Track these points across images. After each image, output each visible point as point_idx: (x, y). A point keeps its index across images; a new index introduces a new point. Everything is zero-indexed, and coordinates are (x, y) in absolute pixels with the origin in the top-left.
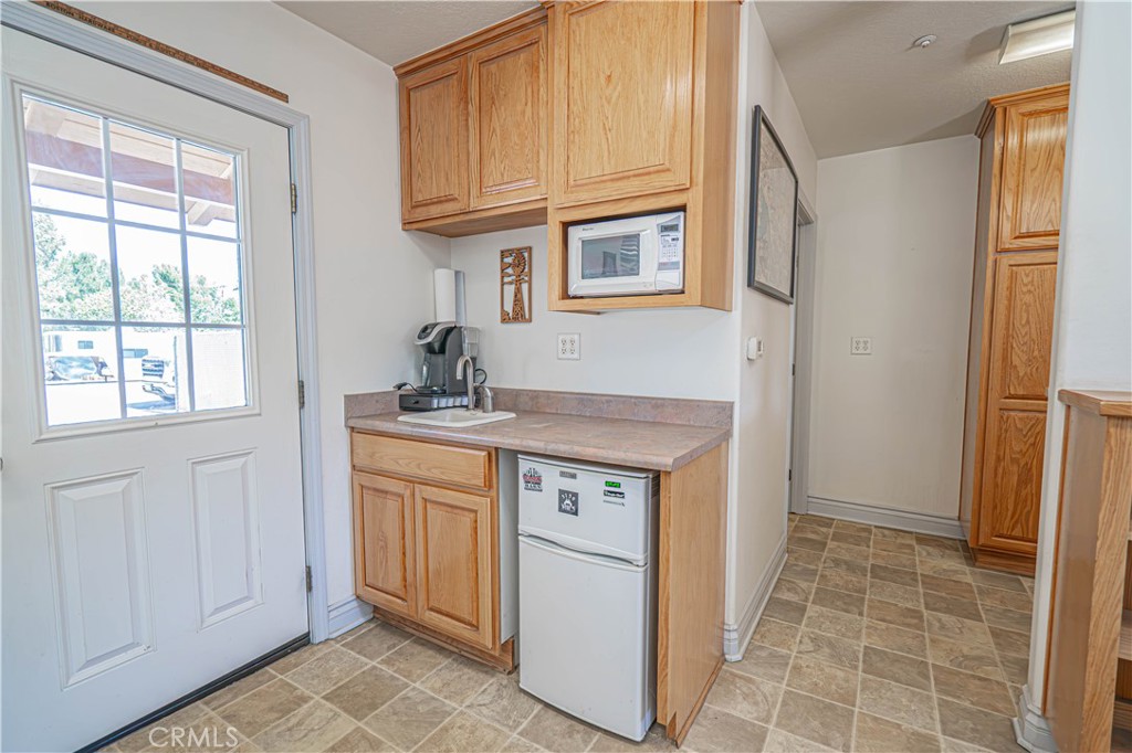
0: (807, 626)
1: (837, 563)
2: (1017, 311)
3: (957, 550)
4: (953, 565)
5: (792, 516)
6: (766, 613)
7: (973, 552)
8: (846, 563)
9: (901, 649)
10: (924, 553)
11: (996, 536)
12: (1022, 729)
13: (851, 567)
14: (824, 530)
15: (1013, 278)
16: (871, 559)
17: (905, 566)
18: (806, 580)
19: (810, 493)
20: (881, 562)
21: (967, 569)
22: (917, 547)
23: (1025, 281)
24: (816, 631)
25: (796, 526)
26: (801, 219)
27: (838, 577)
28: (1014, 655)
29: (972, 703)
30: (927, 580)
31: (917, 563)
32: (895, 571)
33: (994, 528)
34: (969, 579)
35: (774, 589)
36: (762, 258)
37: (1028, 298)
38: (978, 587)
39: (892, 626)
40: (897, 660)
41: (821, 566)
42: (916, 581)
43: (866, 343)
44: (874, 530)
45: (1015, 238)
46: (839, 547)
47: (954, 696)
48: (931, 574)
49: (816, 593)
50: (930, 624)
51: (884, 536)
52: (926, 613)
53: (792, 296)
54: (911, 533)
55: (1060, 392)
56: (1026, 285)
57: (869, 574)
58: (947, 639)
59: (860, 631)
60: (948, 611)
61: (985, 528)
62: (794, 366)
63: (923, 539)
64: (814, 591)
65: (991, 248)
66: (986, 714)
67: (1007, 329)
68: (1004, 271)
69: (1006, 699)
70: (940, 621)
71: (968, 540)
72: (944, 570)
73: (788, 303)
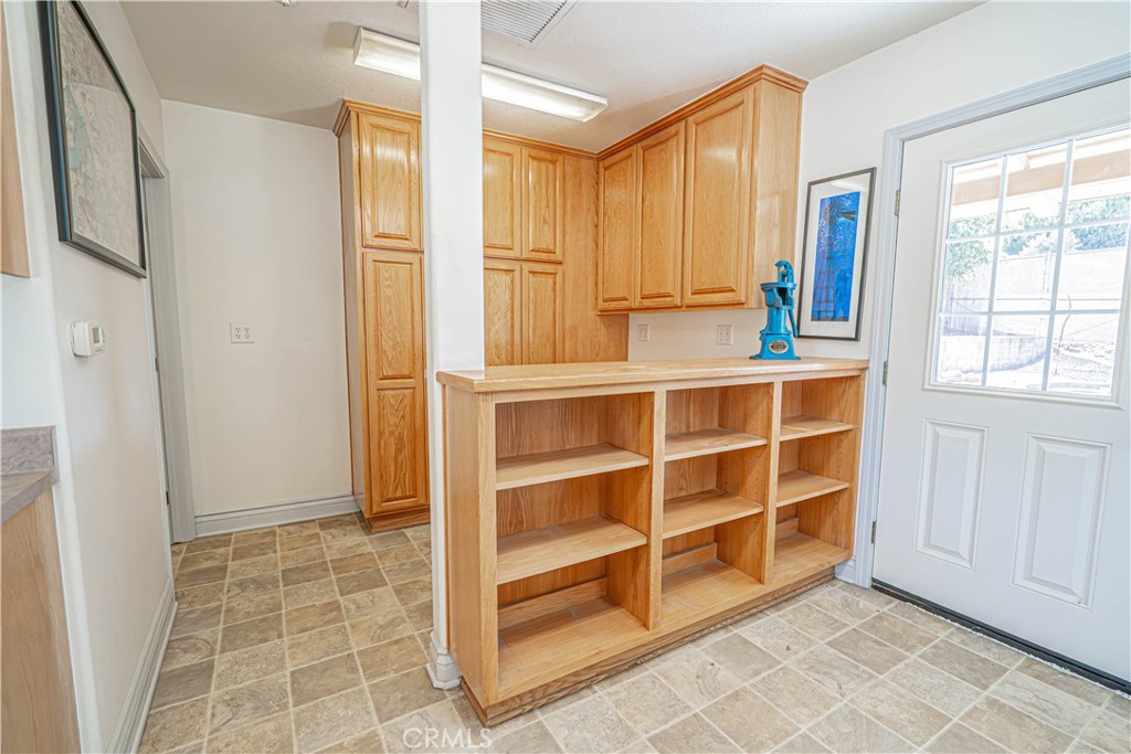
0: (218, 688)
1: (242, 585)
2: (383, 301)
3: (355, 524)
4: (355, 540)
5: (176, 548)
6: (155, 704)
7: (368, 521)
8: (254, 581)
9: (327, 654)
10: (329, 538)
11: (386, 501)
12: (435, 672)
13: (260, 584)
14: (221, 550)
15: (377, 272)
16: (280, 564)
17: (315, 559)
18: (208, 626)
19: (198, 513)
20: (291, 564)
21: (366, 539)
22: (321, 534)
23: (387, 276)
24: (232, 687)
25: (184, 560)
26: (144, 168)
27: (248, 603)
28: (414, 603)
29: (396, 671)
30: (337, 565)
31: (325, 549)
32: (307, 568)
33: (382, 495)
34: (369, 548)
35: (164, 660)
36: (83, 201)
37: (389, 292)
38: (377, 552)
39: (313, 632)
40: (326, 667)
41: (224, 598)
42: (327, 570)
43: (247, 330)
44: (278, 531)
45: (376, 236)
46: (243, 565)
47: (380, 675)
48: (339, 556)
49: (224, 636)
50: (348, 610)
51: (289, 533)
52: (341, 600)
53: (143, 266)
54: (314, 520)
55: (437, 374)
56: (387, 280)
57: (281, 584)
58: (364, 618)
59: (283, 657)
60: (360, 588)
61: (376, 497)
62: (156, 360)
63: (326, 524)
64: (220, 636)
65: (358, 243)
66: (407, 675)
67: (377, 318)
68: (369, 265)
69: (418, 650)
70: (354, 602)
71: (363, 509)
72: (349, 548)
73: (139, 276)
